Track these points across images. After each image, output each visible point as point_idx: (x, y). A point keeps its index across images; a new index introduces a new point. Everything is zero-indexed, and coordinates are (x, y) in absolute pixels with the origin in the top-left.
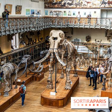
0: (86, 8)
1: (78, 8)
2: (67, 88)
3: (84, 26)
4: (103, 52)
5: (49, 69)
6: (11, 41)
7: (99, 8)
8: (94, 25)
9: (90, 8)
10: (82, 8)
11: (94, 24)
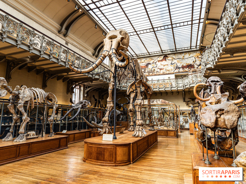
0: (159, 75)
1: (150, 76)
2: (137, 135)
3: (158, 89)
4: (183, 120)
5: (108, 105)
6: (72, 95)
7: (173, 74)
8: (170, 87)
9: (164, 74)
10: (155, 75)
11: (170, 85)
